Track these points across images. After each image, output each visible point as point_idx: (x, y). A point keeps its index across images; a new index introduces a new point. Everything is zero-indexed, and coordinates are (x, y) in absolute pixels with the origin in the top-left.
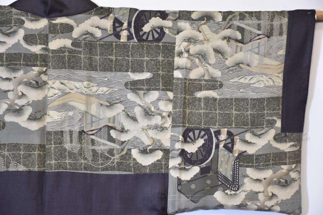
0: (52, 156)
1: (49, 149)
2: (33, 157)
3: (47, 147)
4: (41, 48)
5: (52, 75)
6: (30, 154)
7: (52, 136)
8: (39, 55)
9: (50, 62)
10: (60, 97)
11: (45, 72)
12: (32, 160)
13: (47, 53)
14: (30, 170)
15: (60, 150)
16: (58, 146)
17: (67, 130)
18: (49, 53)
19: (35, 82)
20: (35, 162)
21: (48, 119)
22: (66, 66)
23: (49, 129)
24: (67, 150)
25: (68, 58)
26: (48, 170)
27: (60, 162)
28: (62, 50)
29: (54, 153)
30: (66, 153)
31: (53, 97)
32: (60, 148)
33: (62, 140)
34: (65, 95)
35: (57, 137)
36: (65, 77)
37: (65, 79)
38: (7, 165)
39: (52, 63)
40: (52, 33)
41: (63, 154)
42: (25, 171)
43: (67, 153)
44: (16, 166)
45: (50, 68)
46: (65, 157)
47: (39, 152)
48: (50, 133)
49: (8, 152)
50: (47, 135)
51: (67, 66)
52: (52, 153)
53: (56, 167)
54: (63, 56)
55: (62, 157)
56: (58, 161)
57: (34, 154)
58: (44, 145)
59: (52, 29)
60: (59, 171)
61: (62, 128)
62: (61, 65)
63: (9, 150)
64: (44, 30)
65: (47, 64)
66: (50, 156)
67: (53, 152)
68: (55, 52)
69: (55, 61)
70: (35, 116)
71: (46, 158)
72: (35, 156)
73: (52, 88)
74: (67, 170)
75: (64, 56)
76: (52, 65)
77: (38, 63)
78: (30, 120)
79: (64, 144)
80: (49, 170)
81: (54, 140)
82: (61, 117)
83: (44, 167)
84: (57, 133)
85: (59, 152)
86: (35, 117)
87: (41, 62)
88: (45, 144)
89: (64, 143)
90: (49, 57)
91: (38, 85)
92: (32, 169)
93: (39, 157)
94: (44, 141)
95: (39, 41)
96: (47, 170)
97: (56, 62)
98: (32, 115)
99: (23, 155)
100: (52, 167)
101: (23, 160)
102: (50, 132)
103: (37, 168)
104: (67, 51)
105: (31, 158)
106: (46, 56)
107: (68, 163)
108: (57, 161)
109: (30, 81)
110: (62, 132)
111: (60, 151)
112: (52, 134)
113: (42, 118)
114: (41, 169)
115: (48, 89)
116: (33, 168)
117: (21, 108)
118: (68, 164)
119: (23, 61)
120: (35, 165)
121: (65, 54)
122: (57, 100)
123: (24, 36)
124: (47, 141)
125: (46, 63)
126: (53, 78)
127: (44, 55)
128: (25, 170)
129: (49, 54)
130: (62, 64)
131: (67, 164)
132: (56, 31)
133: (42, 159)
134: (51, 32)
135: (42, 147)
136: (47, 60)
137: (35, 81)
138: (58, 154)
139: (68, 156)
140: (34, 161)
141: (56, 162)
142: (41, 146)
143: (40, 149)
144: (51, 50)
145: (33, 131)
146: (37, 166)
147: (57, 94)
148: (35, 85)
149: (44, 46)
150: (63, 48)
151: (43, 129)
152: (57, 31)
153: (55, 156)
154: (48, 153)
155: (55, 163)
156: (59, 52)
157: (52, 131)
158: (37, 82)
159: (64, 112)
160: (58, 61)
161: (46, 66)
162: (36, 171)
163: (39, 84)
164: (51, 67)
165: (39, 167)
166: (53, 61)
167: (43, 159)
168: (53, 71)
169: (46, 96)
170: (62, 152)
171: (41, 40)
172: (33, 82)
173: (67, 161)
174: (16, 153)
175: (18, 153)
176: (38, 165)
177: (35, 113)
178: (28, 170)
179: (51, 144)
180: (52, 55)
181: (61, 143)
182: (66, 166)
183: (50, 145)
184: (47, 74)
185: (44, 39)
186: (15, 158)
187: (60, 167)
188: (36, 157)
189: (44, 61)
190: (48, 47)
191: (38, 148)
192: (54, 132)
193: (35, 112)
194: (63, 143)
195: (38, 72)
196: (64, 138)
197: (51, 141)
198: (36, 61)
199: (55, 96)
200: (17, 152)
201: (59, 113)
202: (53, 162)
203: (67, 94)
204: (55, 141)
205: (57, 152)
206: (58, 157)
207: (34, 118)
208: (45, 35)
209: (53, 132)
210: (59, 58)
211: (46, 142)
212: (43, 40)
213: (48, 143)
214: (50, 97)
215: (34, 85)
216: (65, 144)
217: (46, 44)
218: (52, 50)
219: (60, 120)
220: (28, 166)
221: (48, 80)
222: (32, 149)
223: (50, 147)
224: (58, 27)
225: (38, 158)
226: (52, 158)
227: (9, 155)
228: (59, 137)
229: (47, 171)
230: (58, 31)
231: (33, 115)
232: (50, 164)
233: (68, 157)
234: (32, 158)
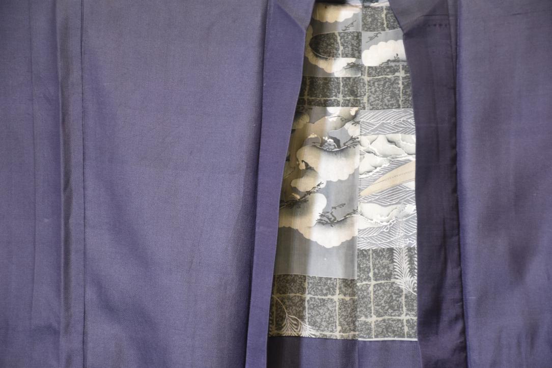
0: (370, 306)
1: (363, 289)
2: (329, 306)
3: (358, 284)
4: (345, 65)
5: (367, 123)
6: (324, 300)
7: (368, 260)
8: (341, 79)
9: (365, 94)
10: (387, 172)
11: (355, 117)
12: (327, 314)
13: (360, 75)
14: (324, 335)
15: (388, 292)
16: (383, 282)
17: (403, 246)
18: (362, 74)
19: (332, 141)
20: (335, 318)
21: (360, 223)
22: (400, 101)
23: (362, 245)
24: (402, 291)
25: (403, 84)
26: (363, 337)
27: (389, 319)
28: (392, 67)
29: (374, 300)
30: (400, 299)
31: (371, 174)
32: (388, 288)
33: (391, 268)
34: (397, 168)
35: (381, 262)
36: (398, 126)
37: (398, 132)
38: (277, 324)
39: (370, 96)
40: (369, 29)
41: (396, 300)
42: (314, 337)
43: (403, 297)
44: (295, 324)
45: (364, 108)
46: (399, 307)
47: (342, 297)
48: (365, 253)
49: (278, 295)
50: (358, 258)
51: (402, 101)
52: (370, 297)
53: (380, 330)
54: (393, 79)
55: (392, 307)
56: (383, 318)
57: (332, 300)
58: (354, 280)
59: (370, 20)
60: (386, 339)
61: (391, 242)
62: (389, 101)
63: (281, 290)
64: (352, 24)
65: (359, 100)
66: (366, 306)
67: (372, 297)
68: (376, 71)
69: (376, 91)
70: (333, 216)
71: (358, 310)
72: (334, 304)
73: (369, 152)
74: (403, 336)
75: (395, 80)
76: (368, 101)
77: (340, 98)
78: (323, 224)
79: (395, 278)
80: (365, 338)
81: (374, 270)
82: (387, 218)
83: (354, 331)
84: (381, 253)
85: (386, 297)
86: (333, 218)
87: (346, 94)
88: (356, 278)
89: (397, 277)
90: (362, 84)
91: (339, 146)
92: (328, 334)
93: (343, 307)
94: (353, 271)
95: (341, 48)
96: (361, 337)
97: (377, 93)
98: (327, 214)
99: (308, 301)
100: (370, 329)
101: (308, 314)
102: (365, 250)
103: (338, 331)
104: (401, 67)
105: (326, 310)
106: (356, 81)
107: (405, 321)
108: (382, 316)
109: (322, 139)
110: (391, 250)
111: (389, 295)
112: (369, 256)
113: (349, 221)
114: (347, 334)
115: (361, 155)
116: (331, 331)
117: (304, 197)
118: (405, 323)
119: (308, 95)
120: (336, 326)
121: (397, 74)
122: (381, 179)
123: (312, 38)
124: (360, 271)
125: (357, 97)
126: (372, 131)
127: (351, 80)
128: (314, 335)
129: (363, 77)
130: (392, 97)
131: (402, 323)
132: (377, 25)
133: (349, 312)
134: (367, 27)
135: (349, 285)
136: (359, 90)
137: (332, 138)
138: (383, 301)
139: (406, 306)
140: (331, 317)
141: (380, 319)
142: (347, 283)
143: (343, 289)
144: (367, 68)
145: (327, 250)
146: (339, 328)
147: (380, 166)
148: (333, 147)
149: (353, 60)
150: (394, 61)
151: (350, 245)
152: (379, 24)
153: (378, 305)
154: (363, 298)
155: (377, 321)
156: (384, 71)
157: (369, 250)
158: (337, 141)
159: (394, 206)
160: (383, 91)
161: (356, 103)
162: (337, 339)
163: (342, 144)
164: (366, 105)
165: (344, 331)
166: (371, 92)
167: (351, 312)
168: (372, 114)
169: (357, 170)
170: (391, 296)
171: (347, 47)
172: (328, 141)
173: (404, 317)
174: (295, 296)
175: (298, 296)
176: (341, 324)
177: (333, 210)
178: (321, 336)
179: (368, 279)
180: (369, 79)
181: (389, 276)
182: (401, 328)
183: (365, 280)
184: (358, 123)
185: (352, 45)
186: (294, 308)
187: (387, 331)
188: (335, 306)
189: (353, 93)
190: (362, 61)
191: (340, 288)
192: (375, 251)
193: (333, 208)
194: (395, 275)
195: (340, 118)
196: (395, 264)
197: (368, 272)
198: (334, 94)
199: (375, 171)
200: (298, 294)
201: (383, 207)
202: (373, 319)
203: (402, 165)
204: (376, 271)
205: (381, 296)
206: (384, 307)
207: (329, 219)
208: (356, 34)
209: (371, 252)
210: (384, 85)
211: (356, 274)
212: (350, 47)
213: (361, 276)
214: (366, 174)
215: (330, 147)
216: (397, 279)
217: (357, 54)
218: (369, 67)
219: (385, 224)
220: (319, 327)
221: (361, 135)
222: (326, 290)
223: (367, 284)
224: (383, 16)
225: (340, 309)
226: (371, 310)
227: (282, 301)
228: (386, 262)
229: (360, 339)
230: (383, 24)
231: (328, 212)
232: (366, 323)
233: (404, 308)
234: (328, 309)
